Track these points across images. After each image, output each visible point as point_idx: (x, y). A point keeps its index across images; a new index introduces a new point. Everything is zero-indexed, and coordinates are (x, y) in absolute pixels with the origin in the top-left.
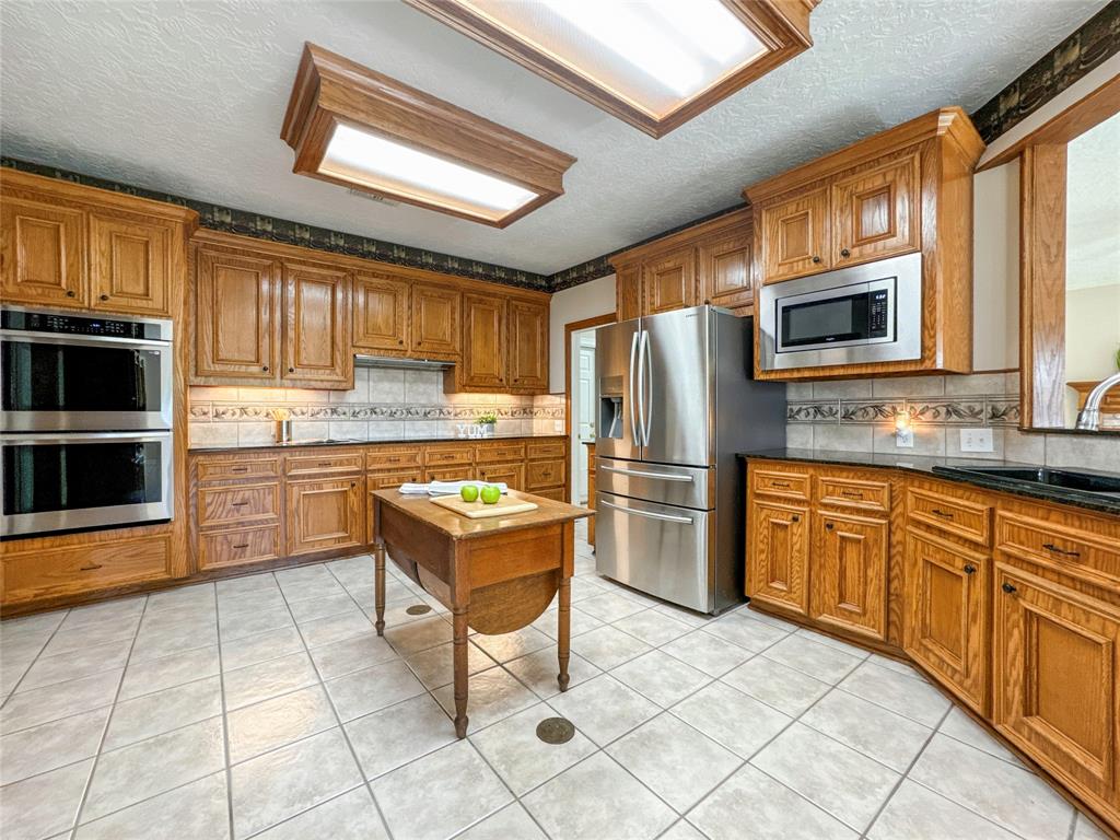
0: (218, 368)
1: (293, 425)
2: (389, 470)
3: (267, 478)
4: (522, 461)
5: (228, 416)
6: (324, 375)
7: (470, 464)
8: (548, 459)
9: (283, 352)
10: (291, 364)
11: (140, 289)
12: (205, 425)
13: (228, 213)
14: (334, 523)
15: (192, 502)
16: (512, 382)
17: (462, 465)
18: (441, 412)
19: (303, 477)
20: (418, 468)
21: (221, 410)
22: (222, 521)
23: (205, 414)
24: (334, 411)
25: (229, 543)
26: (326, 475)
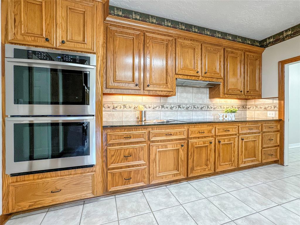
0: (116, 84)
1: (147, 113)
2: (199, 138)
3: (141, 142)
4: (259, 133)
5: (118, 109)
7: (236, 134)
8: (271, 132)
9: (145, 77)
10: (148, 83)
11: (81, 39)
12: (109, 113)
13: (120, 11)
14: (172, 166)
15: (104, 154)
16: (246, 93)
17: (233, 135)
18: (208, 107)
19: (158, 141)
20: (212, 136)
21: (115, 105)
22: (119, 165)
23: (109, 107)
24: (163, 107)
25: (122, 177)
26: (169, 140)
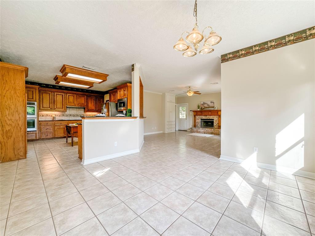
1: (56, 118)
3: (51, 125)
5: (44, 116)
6: (61, 109)
9: (54, 106)
10: (55, 107)
11: (32, 98)
13: (45, 85)
15: (39, 128)
18: (83, 115)
19: (57, 125)
22: (44, 131)
23: (41, 116)
24: (63, 115)
25: (45, 135)
26: (61, 125)
